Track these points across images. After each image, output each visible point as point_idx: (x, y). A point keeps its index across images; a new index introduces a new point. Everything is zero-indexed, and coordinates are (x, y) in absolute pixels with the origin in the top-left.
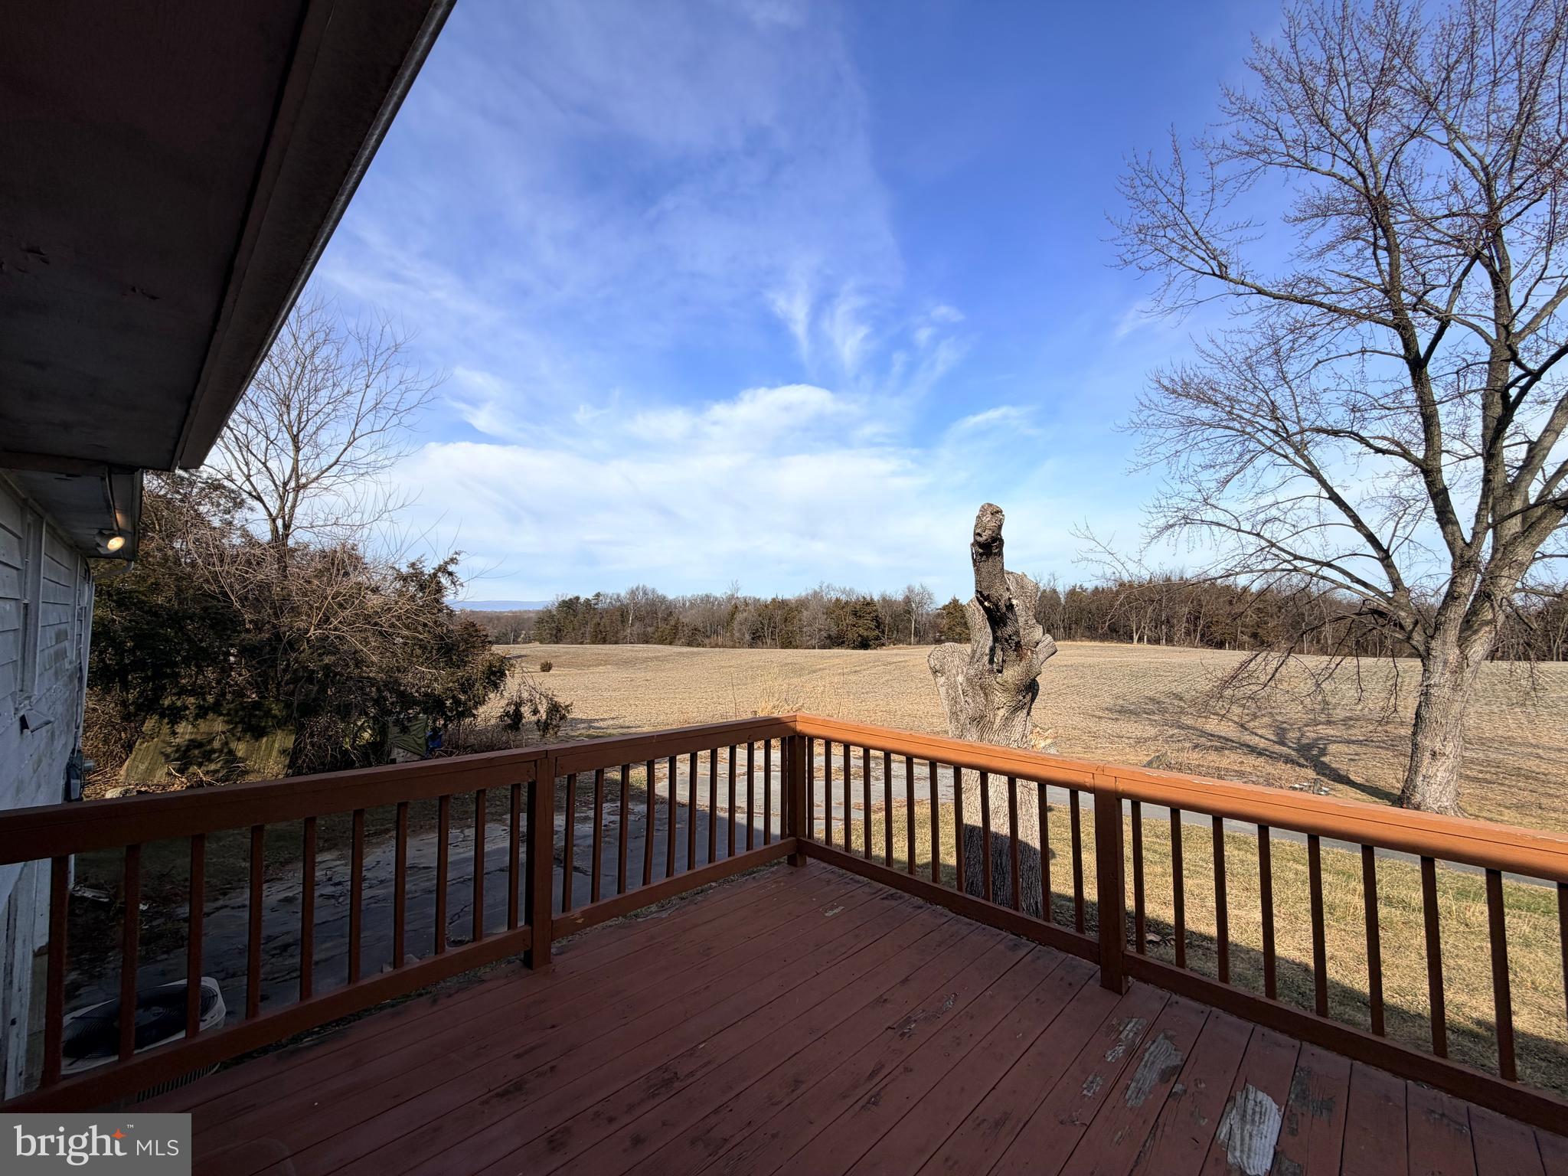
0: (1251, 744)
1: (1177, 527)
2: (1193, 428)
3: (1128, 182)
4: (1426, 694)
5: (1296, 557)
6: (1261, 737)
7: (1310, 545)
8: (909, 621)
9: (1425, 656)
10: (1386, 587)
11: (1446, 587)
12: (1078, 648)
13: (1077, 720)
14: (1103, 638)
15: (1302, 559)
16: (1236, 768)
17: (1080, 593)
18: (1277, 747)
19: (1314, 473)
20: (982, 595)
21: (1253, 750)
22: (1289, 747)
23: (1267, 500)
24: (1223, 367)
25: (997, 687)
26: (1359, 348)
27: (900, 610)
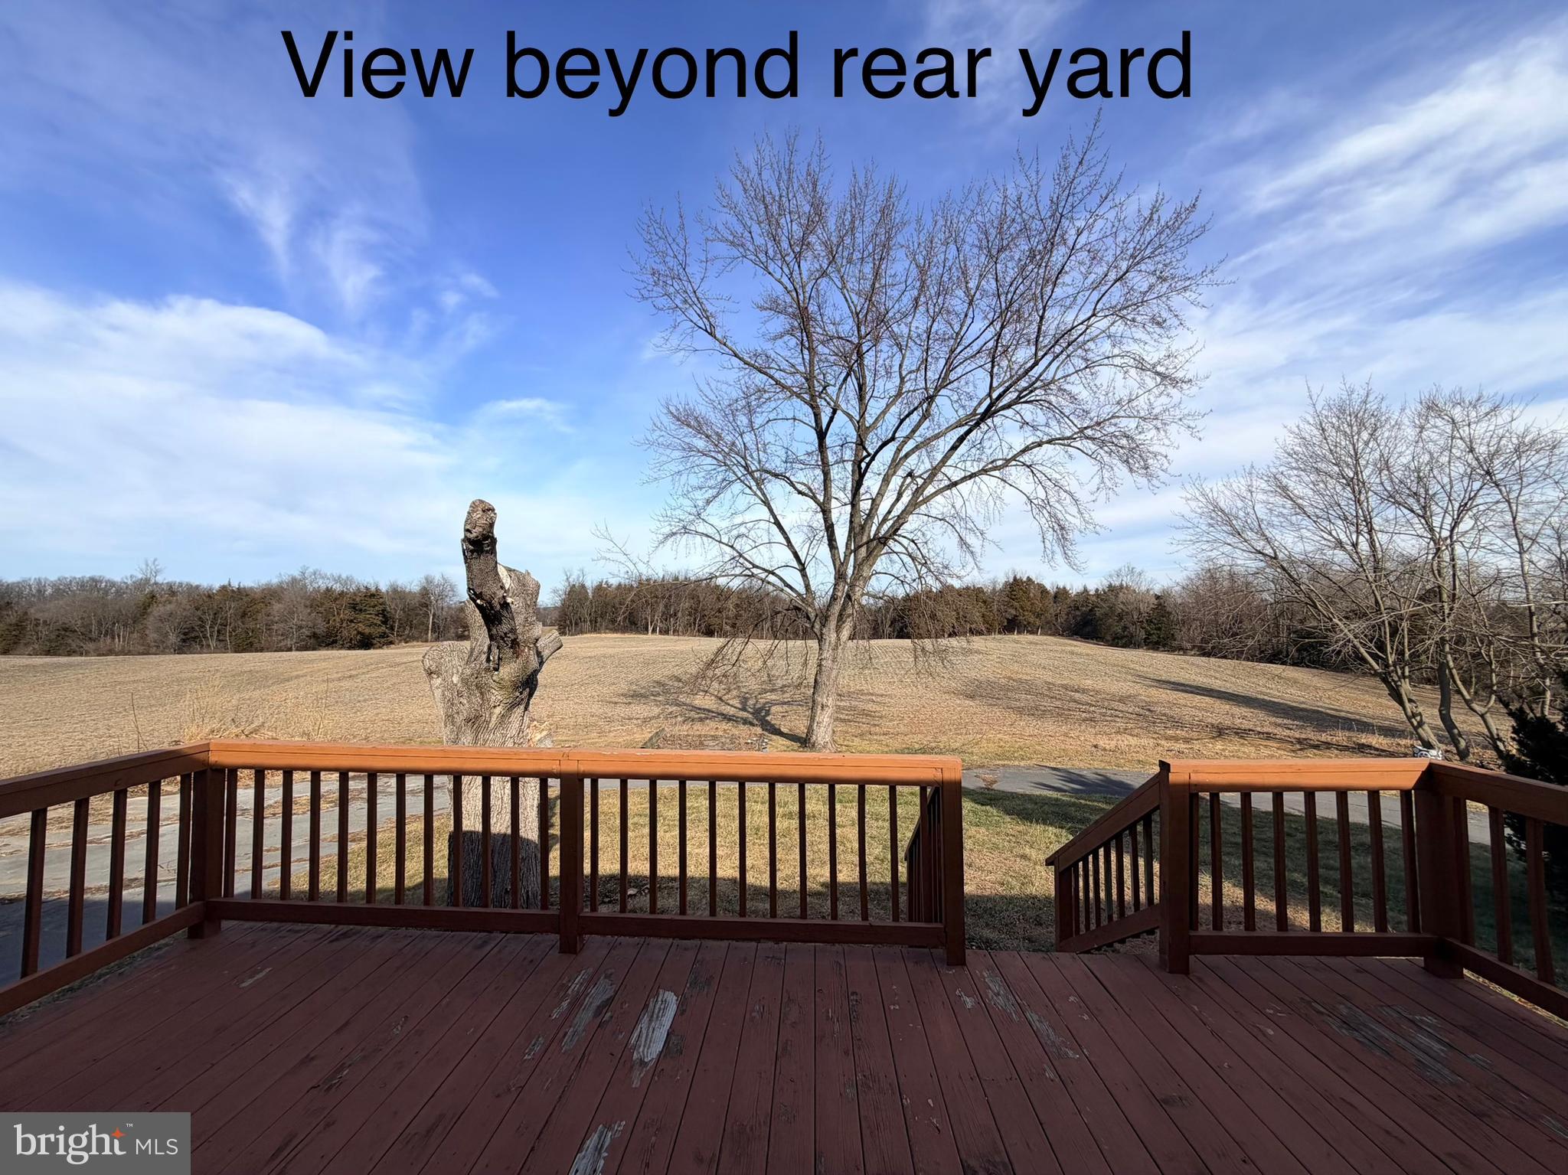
0: (725, 712)
1: (678, 536)
2: (693, 453)
3: (645, 227)
4: (820, 665)
5: (755, 566)
6: (732, 706)
7: (761, 558)
8: (427, 615)
9: (820, 639)
10: (802, 590)
11: (832, 590)
12: (602, 640)
13: (596, 708)
14: (624, 630)
15: (757, 567)
16: (712, 733)
17: (606, 589)
18: (741, 712)
19: (766, 503)
20: (475, 594)
21: (727, 718)
22: (748, 712)
23: (738, 520)
24: (715, 408)
25: (493, 685)
26: (792, 416)
27: (415, 602)
